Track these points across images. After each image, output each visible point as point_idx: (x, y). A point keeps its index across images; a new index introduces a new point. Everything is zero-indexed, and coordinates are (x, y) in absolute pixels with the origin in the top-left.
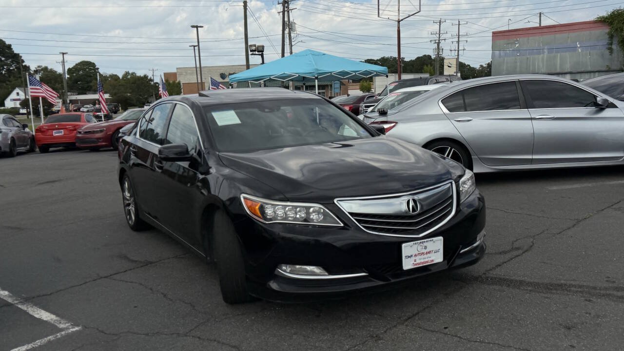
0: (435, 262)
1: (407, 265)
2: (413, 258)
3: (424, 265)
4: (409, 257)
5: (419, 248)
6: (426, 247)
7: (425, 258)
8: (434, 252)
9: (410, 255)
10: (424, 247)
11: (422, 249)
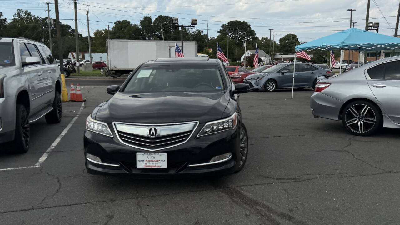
0: (160, 167)
1: (140, 165)
2: (145, 162)
3: (152, 167)
4: (141, 161)
5: (149, 157)
6: (154, 158)
7: (154, 164)
8: (160, 161)
9: (142, 160)
10: (153, 157)
11: (152, 158)
